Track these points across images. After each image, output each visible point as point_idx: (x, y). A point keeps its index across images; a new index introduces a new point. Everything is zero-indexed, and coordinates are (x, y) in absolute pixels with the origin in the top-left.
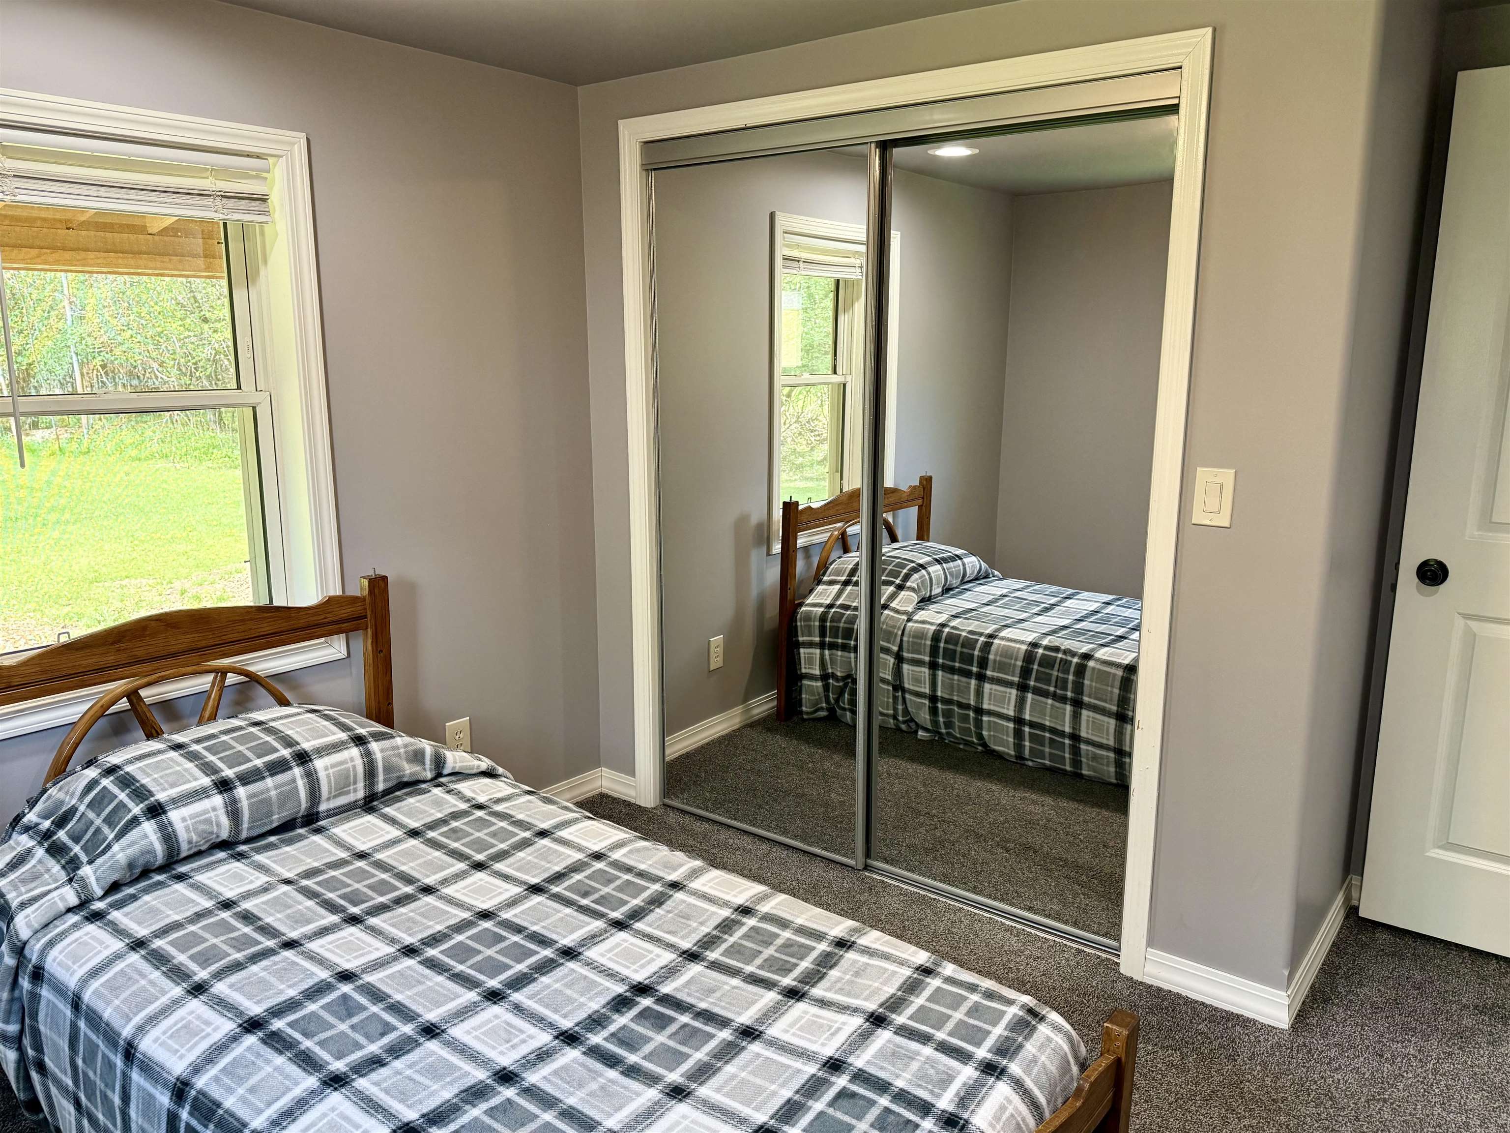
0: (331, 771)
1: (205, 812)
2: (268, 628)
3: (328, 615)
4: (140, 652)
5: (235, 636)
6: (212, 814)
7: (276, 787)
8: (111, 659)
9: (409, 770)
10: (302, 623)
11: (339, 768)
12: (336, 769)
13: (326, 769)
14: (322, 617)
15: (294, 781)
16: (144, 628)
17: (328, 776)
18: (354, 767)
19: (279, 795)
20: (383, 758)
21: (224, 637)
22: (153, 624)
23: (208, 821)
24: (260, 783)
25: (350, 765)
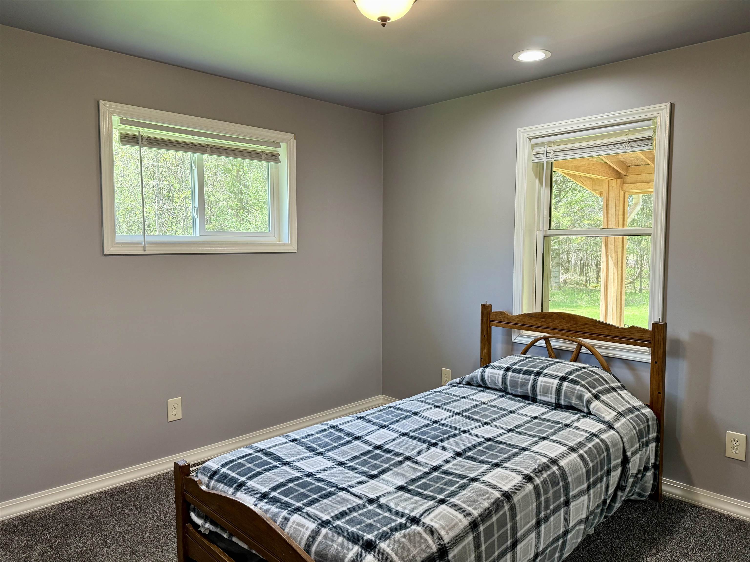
0: (543, 384)
1: (496, 374)
2: (600, 331)
3: (630, 335)
4: (550, 324)
5: (586, 330)
6: (497, 376)
7: (522, 379)
8: (540, 323)
9: (574, 401)
10: (617, 334)
11: (546, 384)
12: (545, 384)
13: (542, 382)
14: (628, 334)
15: (529, 380)
16: (552, 316)
17: (541, 385)
18: (552, 387)
19: (521, 382)
20: (565, 390)
21: (581, 329)
22: (555, 315)
23: (495, 377)
24: (518, 374)
25: (551, 385)
